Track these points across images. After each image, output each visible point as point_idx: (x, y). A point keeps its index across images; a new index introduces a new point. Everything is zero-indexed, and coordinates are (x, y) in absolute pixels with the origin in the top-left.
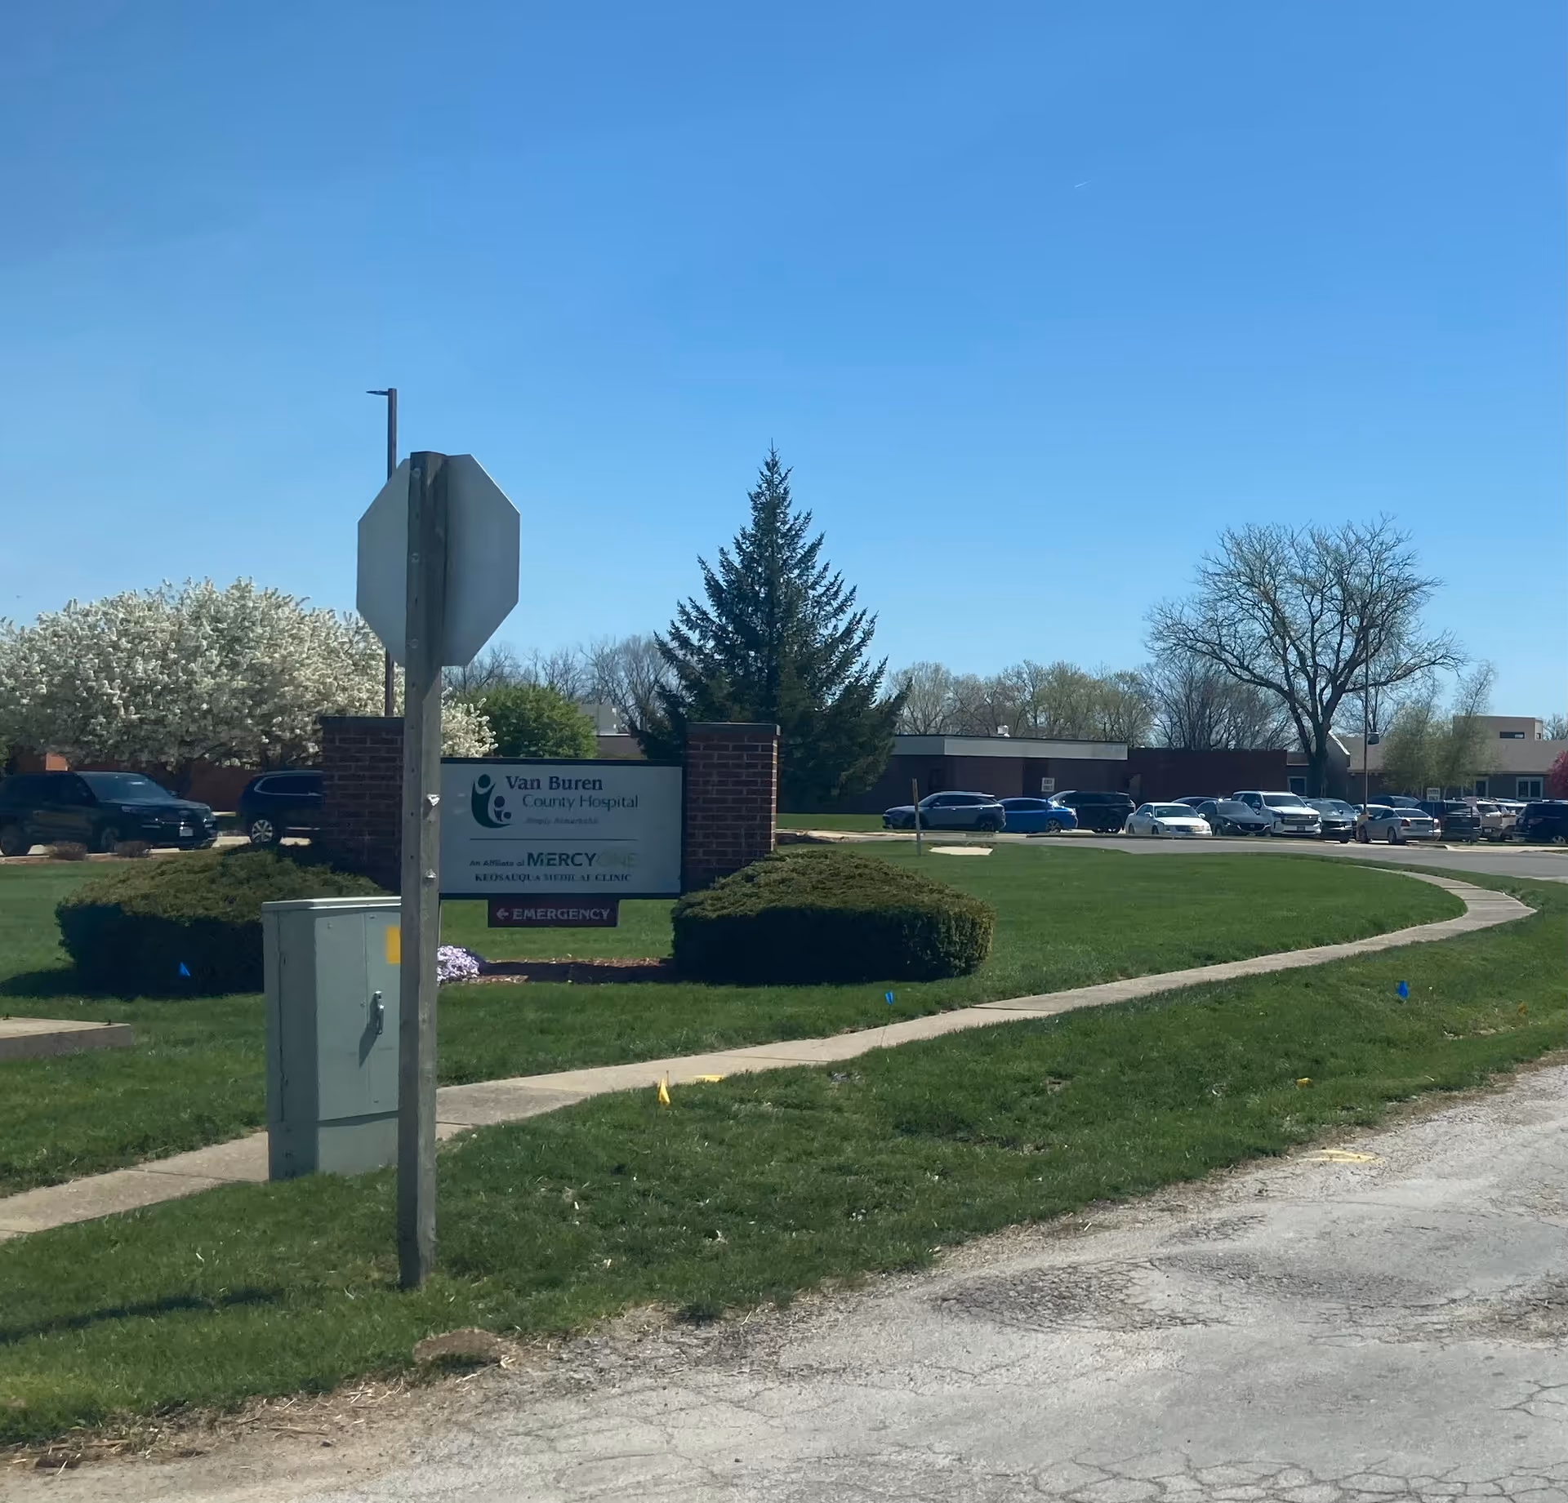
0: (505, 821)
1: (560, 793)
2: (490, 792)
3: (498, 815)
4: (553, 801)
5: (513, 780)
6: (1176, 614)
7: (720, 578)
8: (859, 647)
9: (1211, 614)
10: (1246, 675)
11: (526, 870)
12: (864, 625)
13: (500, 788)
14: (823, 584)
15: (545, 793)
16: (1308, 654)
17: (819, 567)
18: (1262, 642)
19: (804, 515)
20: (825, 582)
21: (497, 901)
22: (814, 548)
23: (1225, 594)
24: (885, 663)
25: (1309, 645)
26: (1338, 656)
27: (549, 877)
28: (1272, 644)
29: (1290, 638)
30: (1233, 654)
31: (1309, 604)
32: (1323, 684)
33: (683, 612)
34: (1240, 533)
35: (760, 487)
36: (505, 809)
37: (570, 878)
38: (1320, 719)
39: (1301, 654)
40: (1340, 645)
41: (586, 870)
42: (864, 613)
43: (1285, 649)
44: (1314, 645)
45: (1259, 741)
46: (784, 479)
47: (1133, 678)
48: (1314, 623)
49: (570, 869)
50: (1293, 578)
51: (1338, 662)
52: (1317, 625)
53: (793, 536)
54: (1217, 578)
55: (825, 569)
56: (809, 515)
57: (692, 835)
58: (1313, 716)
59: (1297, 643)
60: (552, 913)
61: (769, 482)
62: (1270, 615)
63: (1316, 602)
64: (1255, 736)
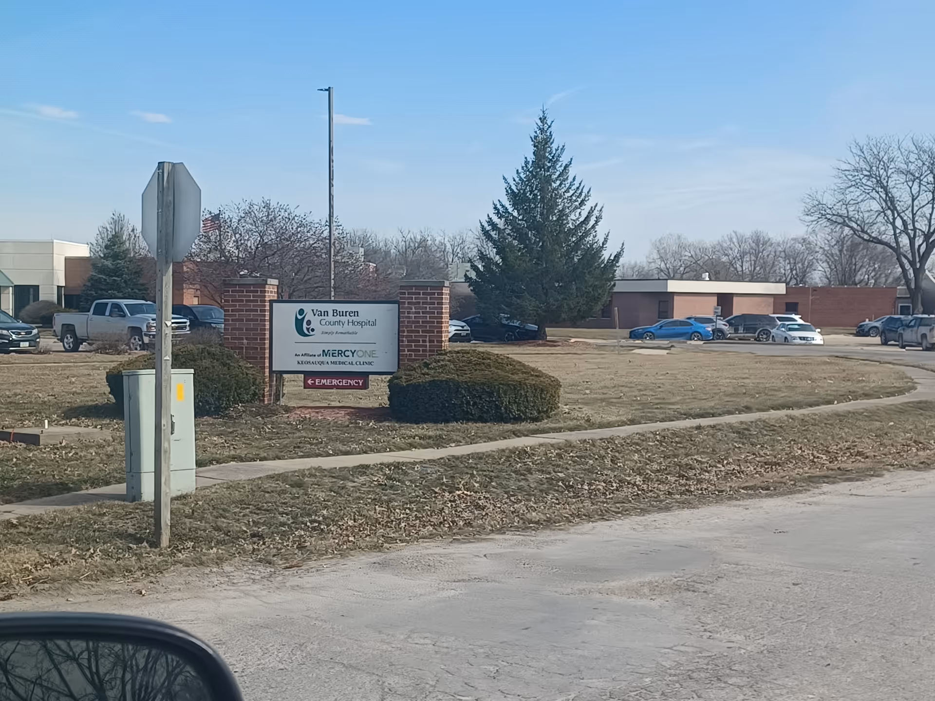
0: (312, 333)
1: (338, 318)
2: (304, 318)
3: (308, 329)
4: (334, 323)
5: (315, 311)
6: (820, 198)
7: (514, 187)
8: (593, 227)
9: (842, 197)
10: (866, 237)
11: (322, 359)
12: (596, 213)
13: (309, 316)
14: (573, 188)
15: (330, 318)
16: (909, 221)
17: (570, 179)
18: (879, 214)
19: (561, 147)
20: (574, 187)
21: (307, 374)
22: (566, 166)
23: (853, 183)
24: (608, 236)
25: (911, 216)
26: (930, 223)
27: (334, 363)
28: (885, 215)
29: (897, 212)
30: (856, 223)
31: (911, 188)
32: (921, 242)
33: (495, 208)
34: (862, 142)
35: (536, 132)
36: (312, 326)
37: (344, 363)
38: (918, 265)
39: (904, 223)
40: (931, 215)
41: (350, 359)
42: (596, 205)
43: (894, 219)
44: (914, 215)
45: (890, 280)
46: (550, 127)
47: (804, 240)
48: (913, 200)
49: (344, 359)
50: (899, 171)
51: (930, 226)
52: (916, 202)
53: (554, 161)
54: (847, 173)
55: (574, 179)
56: (563, 146)
57: (403, 341)
58: (912, 263)
59: (902, 214)
60: (335, 382)
61: (542, 130)
62: (884, 196)
63: (916, 186)
64: (887, 276)
